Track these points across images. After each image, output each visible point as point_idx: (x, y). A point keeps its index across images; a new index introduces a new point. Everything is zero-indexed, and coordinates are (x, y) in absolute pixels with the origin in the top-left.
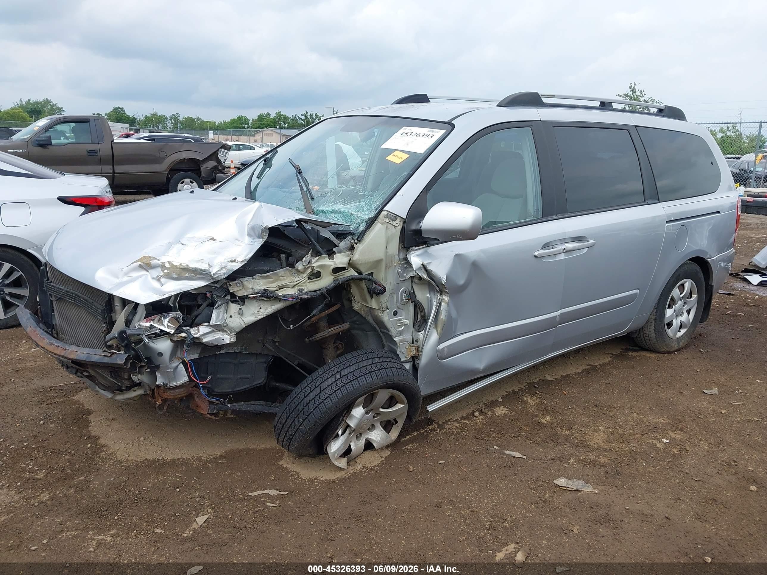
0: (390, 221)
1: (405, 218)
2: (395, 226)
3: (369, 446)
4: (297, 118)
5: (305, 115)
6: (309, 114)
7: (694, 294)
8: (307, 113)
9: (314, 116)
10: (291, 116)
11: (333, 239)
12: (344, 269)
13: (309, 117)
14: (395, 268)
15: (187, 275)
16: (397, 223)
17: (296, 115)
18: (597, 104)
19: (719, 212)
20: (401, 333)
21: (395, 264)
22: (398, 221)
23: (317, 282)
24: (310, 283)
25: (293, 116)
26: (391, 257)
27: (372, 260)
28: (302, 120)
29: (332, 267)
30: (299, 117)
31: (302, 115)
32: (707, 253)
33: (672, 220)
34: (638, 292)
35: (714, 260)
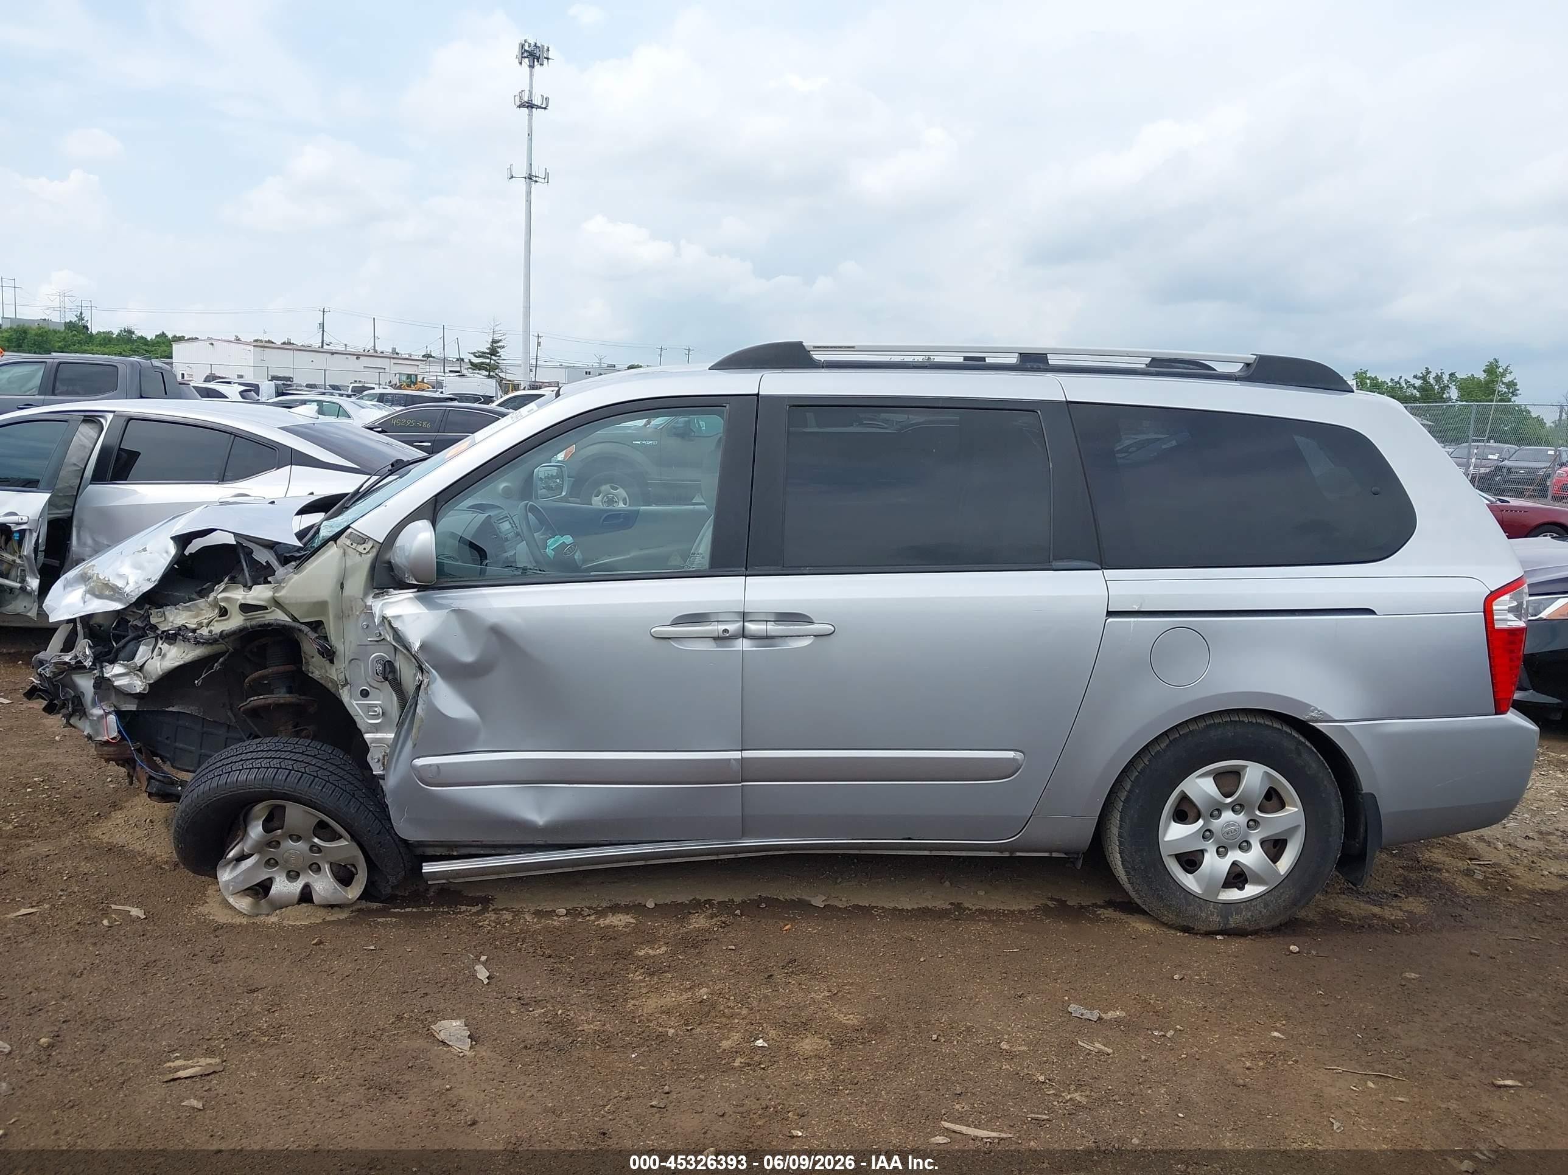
0: (352, 544)
1: (381, 542)
2: (361, 554)
3: (306, 896)
4: (1403, 384)
5: (1424, 378)
6: (1432, 375)
7: (1289, 806)
8: (1429, 373)
9: (1446, 378)
10: (1388, 381)
11: (275, 563)
12: (264, 608)
13: (1432, 381)
14: (357, 620)
15: (107, 593)
16: (365, 549)
17: (1401, 377)
18: (1013, 360)
19: (1370, 612)
20: (376, 728)
21: (358, 613)
22: (368, 546)
23: (225, 622)
24: (218, 623)
25: (1392, 380)
26: (351, 601)
27: (308, 600)
28: (1415, 388)
29: (239, 603)
30: (1407, 382)
31: (1415, 377)
32: (1306, 707)
33: (1136, 610)
34: (1018, 758)
35: (1348, 729)
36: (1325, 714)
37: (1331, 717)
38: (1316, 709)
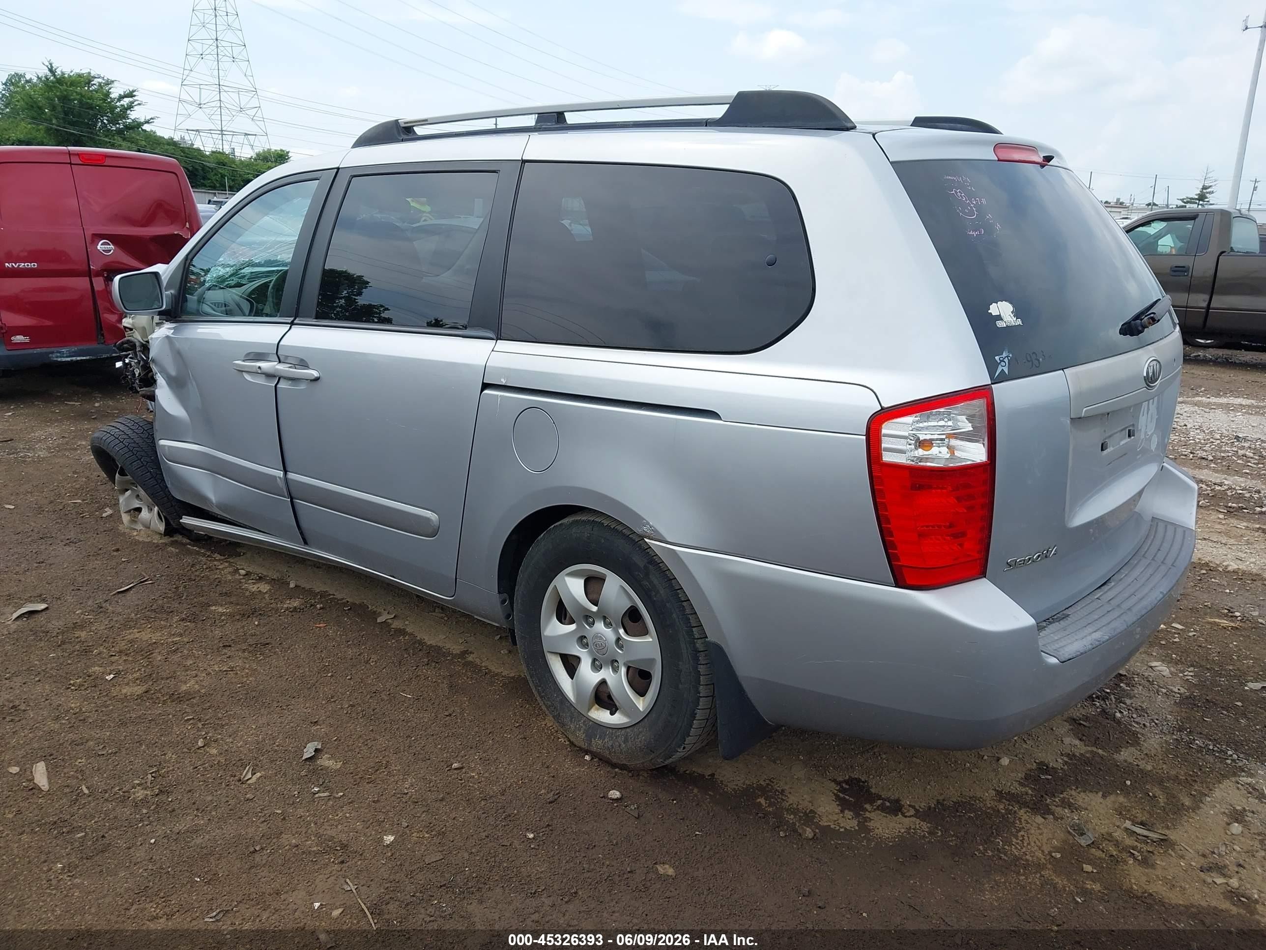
32: (639, 518)
33: (503, 384)
34: (433, 518)
35: (678, 553)
36: (656, 531)
37: (664, 538)
38: (648, 523)
